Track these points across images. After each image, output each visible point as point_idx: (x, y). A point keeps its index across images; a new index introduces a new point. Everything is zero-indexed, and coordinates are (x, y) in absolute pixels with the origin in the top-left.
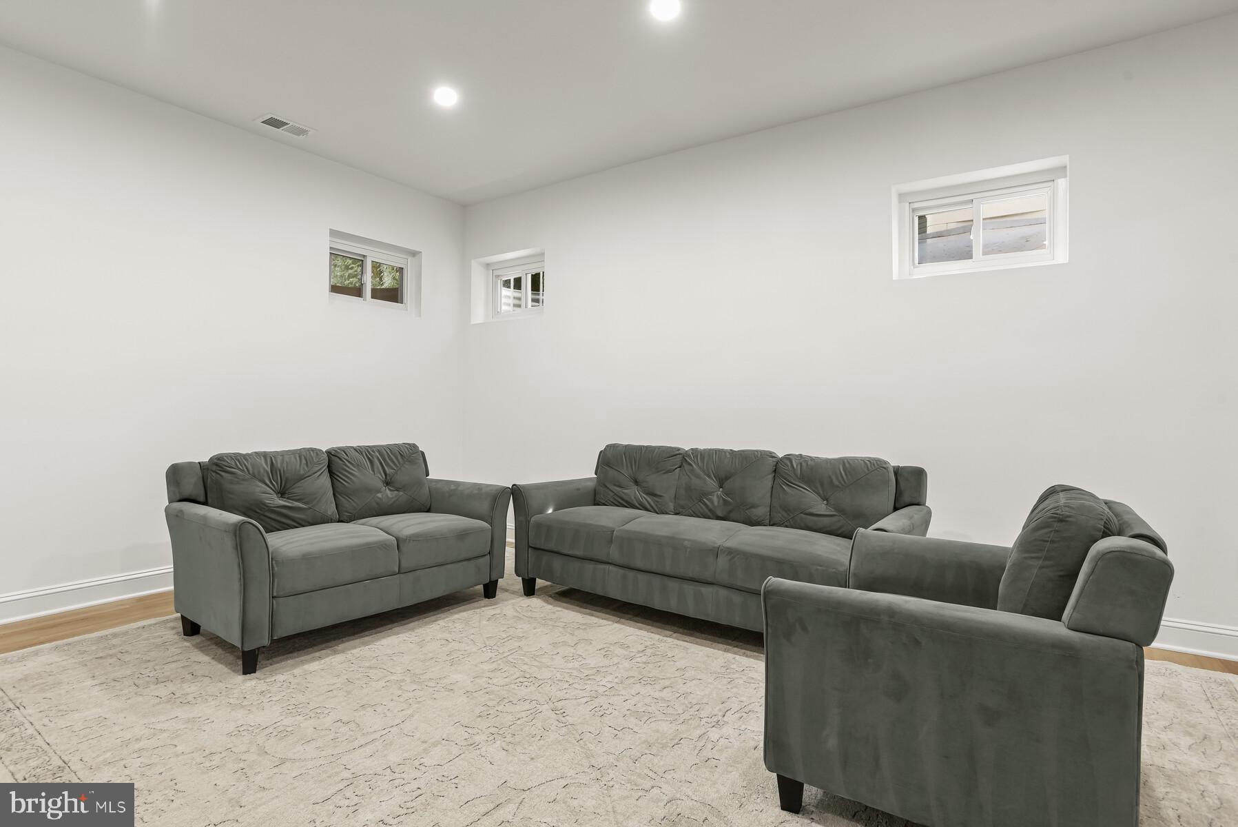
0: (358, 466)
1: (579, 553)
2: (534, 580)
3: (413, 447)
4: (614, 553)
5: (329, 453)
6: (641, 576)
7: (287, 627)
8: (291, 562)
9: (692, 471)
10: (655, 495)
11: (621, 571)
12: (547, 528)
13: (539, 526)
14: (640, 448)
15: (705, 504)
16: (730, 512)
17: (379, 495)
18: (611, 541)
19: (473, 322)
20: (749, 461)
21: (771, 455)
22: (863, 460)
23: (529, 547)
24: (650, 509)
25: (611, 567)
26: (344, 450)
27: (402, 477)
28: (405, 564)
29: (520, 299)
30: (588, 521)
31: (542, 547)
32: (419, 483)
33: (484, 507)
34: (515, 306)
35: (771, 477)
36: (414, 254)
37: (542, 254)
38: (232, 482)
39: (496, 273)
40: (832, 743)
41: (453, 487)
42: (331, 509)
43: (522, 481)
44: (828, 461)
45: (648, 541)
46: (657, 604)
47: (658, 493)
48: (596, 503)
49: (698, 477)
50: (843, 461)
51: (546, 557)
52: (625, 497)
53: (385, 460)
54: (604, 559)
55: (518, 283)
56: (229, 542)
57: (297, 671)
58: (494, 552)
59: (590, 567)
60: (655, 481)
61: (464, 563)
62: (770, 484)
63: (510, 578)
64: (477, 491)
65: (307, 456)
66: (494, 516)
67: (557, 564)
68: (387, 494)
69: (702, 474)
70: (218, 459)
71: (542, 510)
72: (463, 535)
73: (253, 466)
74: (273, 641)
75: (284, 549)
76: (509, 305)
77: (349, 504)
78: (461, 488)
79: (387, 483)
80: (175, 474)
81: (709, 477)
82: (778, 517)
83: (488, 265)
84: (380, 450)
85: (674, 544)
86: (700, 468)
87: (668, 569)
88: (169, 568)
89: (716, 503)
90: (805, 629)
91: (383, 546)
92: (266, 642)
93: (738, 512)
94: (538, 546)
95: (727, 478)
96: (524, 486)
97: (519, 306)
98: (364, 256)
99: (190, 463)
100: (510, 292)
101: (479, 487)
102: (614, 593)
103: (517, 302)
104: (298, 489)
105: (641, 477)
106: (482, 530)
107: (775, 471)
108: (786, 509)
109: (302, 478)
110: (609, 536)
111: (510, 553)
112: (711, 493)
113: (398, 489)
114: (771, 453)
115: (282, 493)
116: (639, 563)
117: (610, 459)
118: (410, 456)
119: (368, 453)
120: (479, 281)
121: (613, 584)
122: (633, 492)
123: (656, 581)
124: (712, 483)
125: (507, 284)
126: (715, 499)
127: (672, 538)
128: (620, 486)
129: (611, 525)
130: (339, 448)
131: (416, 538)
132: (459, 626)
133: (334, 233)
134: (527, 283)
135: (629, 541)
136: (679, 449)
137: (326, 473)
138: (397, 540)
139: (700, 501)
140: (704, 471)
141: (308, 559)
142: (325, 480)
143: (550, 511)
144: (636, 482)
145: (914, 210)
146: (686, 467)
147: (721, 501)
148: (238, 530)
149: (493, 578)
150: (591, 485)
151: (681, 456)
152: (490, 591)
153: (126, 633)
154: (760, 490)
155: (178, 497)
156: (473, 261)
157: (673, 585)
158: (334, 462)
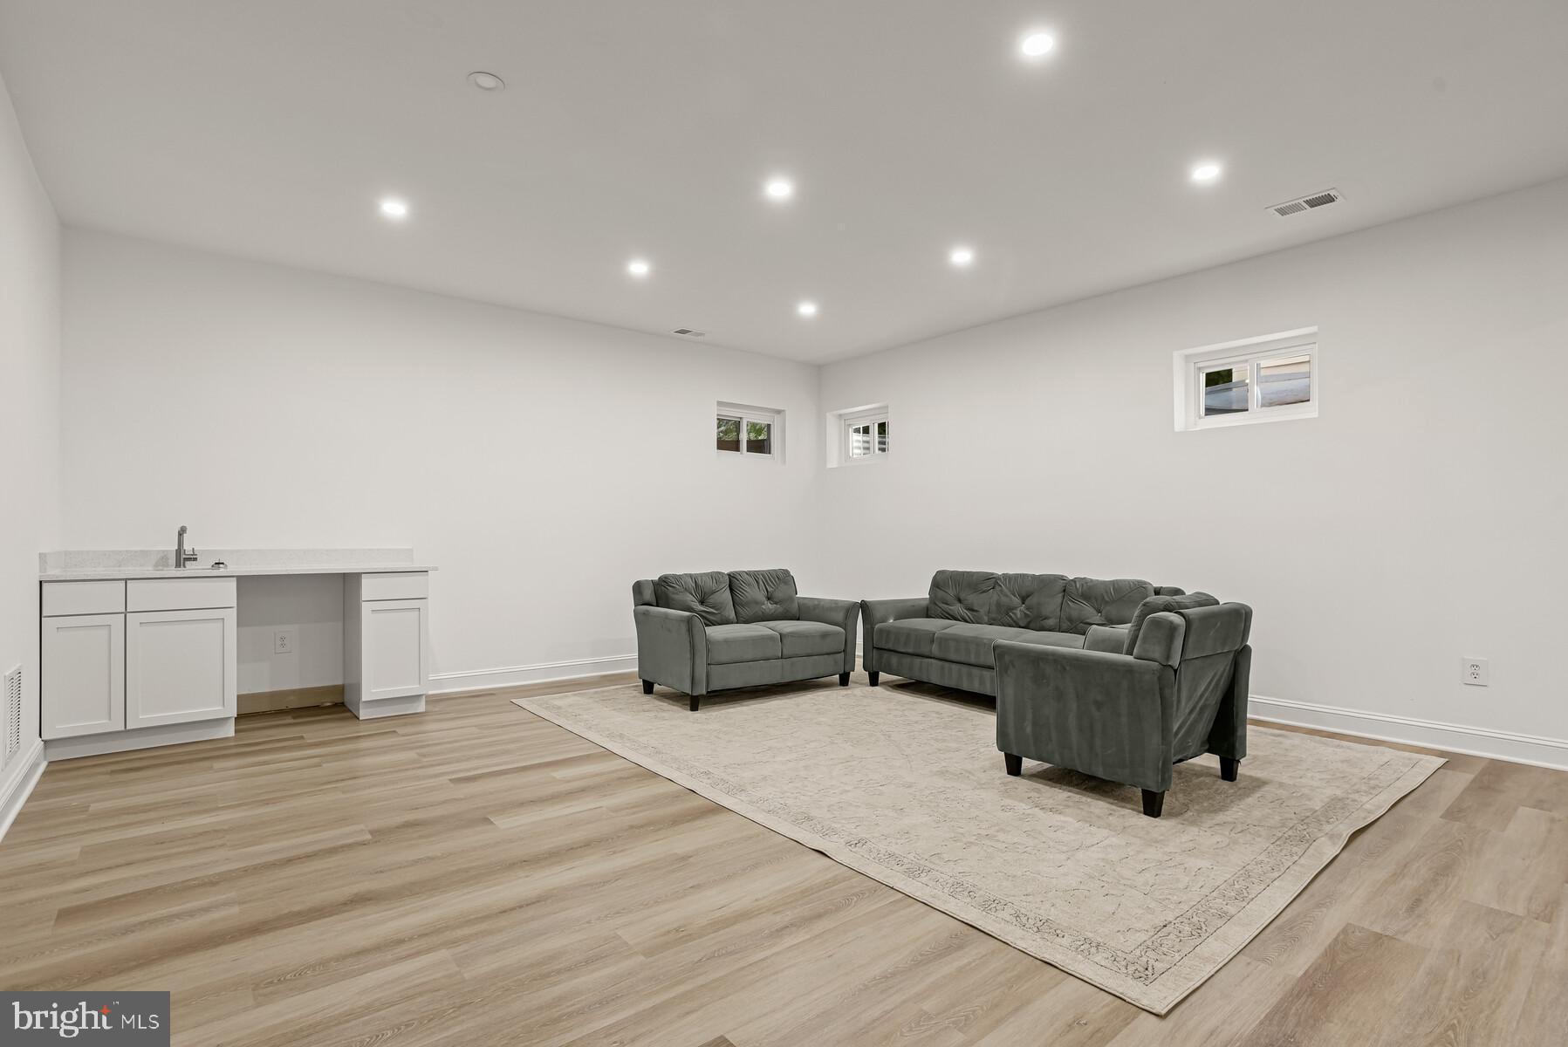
0: (749, 585)
1: (910, 651)
2: (878, 673)
3: (786, 572)
4: (935, 649)
5: (729, 575)
6: (954, 666)
7: (717, 685)
8: (718, 643)
9: (1002, 591)
10: (973, 610)
11: (940, 663)
12: (886, 633)
13: (881, 631)
14: (963, 573)
15: (1010, 617)
16: (1030, 622)
17: (763, 607)
18: (932, 641)
19: (830, 466)
20: (1046, 583)
21: (1062, 578)
22: (1129, 581)
23: (874, 648)
24: (969, 620)
25: (932, 660)
26: (739, 573)
27: (779, 595)
28: (785, 652)
29: (868, 442)
30: (918, 627)
31: (883, 647)
32: (791, 599)
33: (840, 616)
34: (864, 448)
35: (1061, 595)
36: (779, 412)
37: (887, 407)
38: (673, 593)
39: (848, 422)
40: (1029, 729)
41: (816, 603)
42: (732, 615)
43: (870, 598)
44: (1104, 583)
45: (957, 640)
46: (965, 686)
47: (976, 609)
48: (928, 616)
49: (1007, 596)
50: (1113, 583)
51: (886, 655)
52: (950, 612)
53: (767, 581)
54: (927, 654)
55: (866, 430)
56: (684, 628)
57: (723, 711)
58: (847, 650)
59: (918, 660)
60: (972, 598)
61: (826, 656)
62: (1060, 600)
63: (859, 671)
64: (834, 606)
65: (715, 576)
66: (848, 624)
67: (894, 659)
68: (769, 607)
69: (1009, 594)
70: (666, 578)
71: (884, 620)
72: (825, 635)
73: (685, 583)
74: (708, 692)
75: (713, 634)
76: (860, 448)
77: (744, 612)
78: (822, 603)
79: (769, 598)
80: (638, 588)
81: (1015, 596)
82: (1065, 625)
83: (840, 415)
84: (762, 573)
85: (977, 642)
86: (1007, 588)
87: (973, 660)
88: (636, 655)
89: (1019, 616)
90: (1014, 666)
91: (771, 638)
92: (704, 692)
93: (1034, 622)
94: (880, 647)
95: (1028, 596)
96: (870, 602)
97: (868, 449)
98: (741, 418)
99: (646, 581)
100: (860, 437)
101: (836, 602)
102: (935, 679)
103: (866, 445)
104: (712, 599)
105: (962, 596)
106: (837, 634)
107: (1064, 591)
108: (1070, 620)
109: (714, 592)
110: (931, 638)
111: (859, 652)
112: (1016, 608)
113: (776, 603)
114: (1063, 576)
115: (702, 602)
116: (953, 657)
117: (941, 582)
118: (784, 578)
119: (754, 575)
120: (832, 428)
121: (934, 673)
122: (957, 608)
123: (965, 669)
124: (1017, 601)
125: (857, 431)
126: (1018, 612)
127: (976, 638)
128: (947, 604)
129: (934, 630)
130: (736, 572)
131: (792, 635)
132: (822, 698)
133: (720, 404)
134: (875, 430)
135: (945, 641)
136: (992, 574)
137: (728, 591)
138: (781, 634)
139: (1007, 614)
140: (1010, 591)
141: (727, 642)
142: (727, 594)
143: (891, 621)
144: (960, 601)
145: (1200, 369)
146: (998, 588)
147: (1023, 615)
148: (689, 621)
149: (847, 670)
150: (925, 603)
151: (994, 580)
152: (844, 681)
153: (608, 691)
154: (1051, 605)
155: (641, 602)
156: (828, 414)
157: (976, 671)
158: (733, 581)
